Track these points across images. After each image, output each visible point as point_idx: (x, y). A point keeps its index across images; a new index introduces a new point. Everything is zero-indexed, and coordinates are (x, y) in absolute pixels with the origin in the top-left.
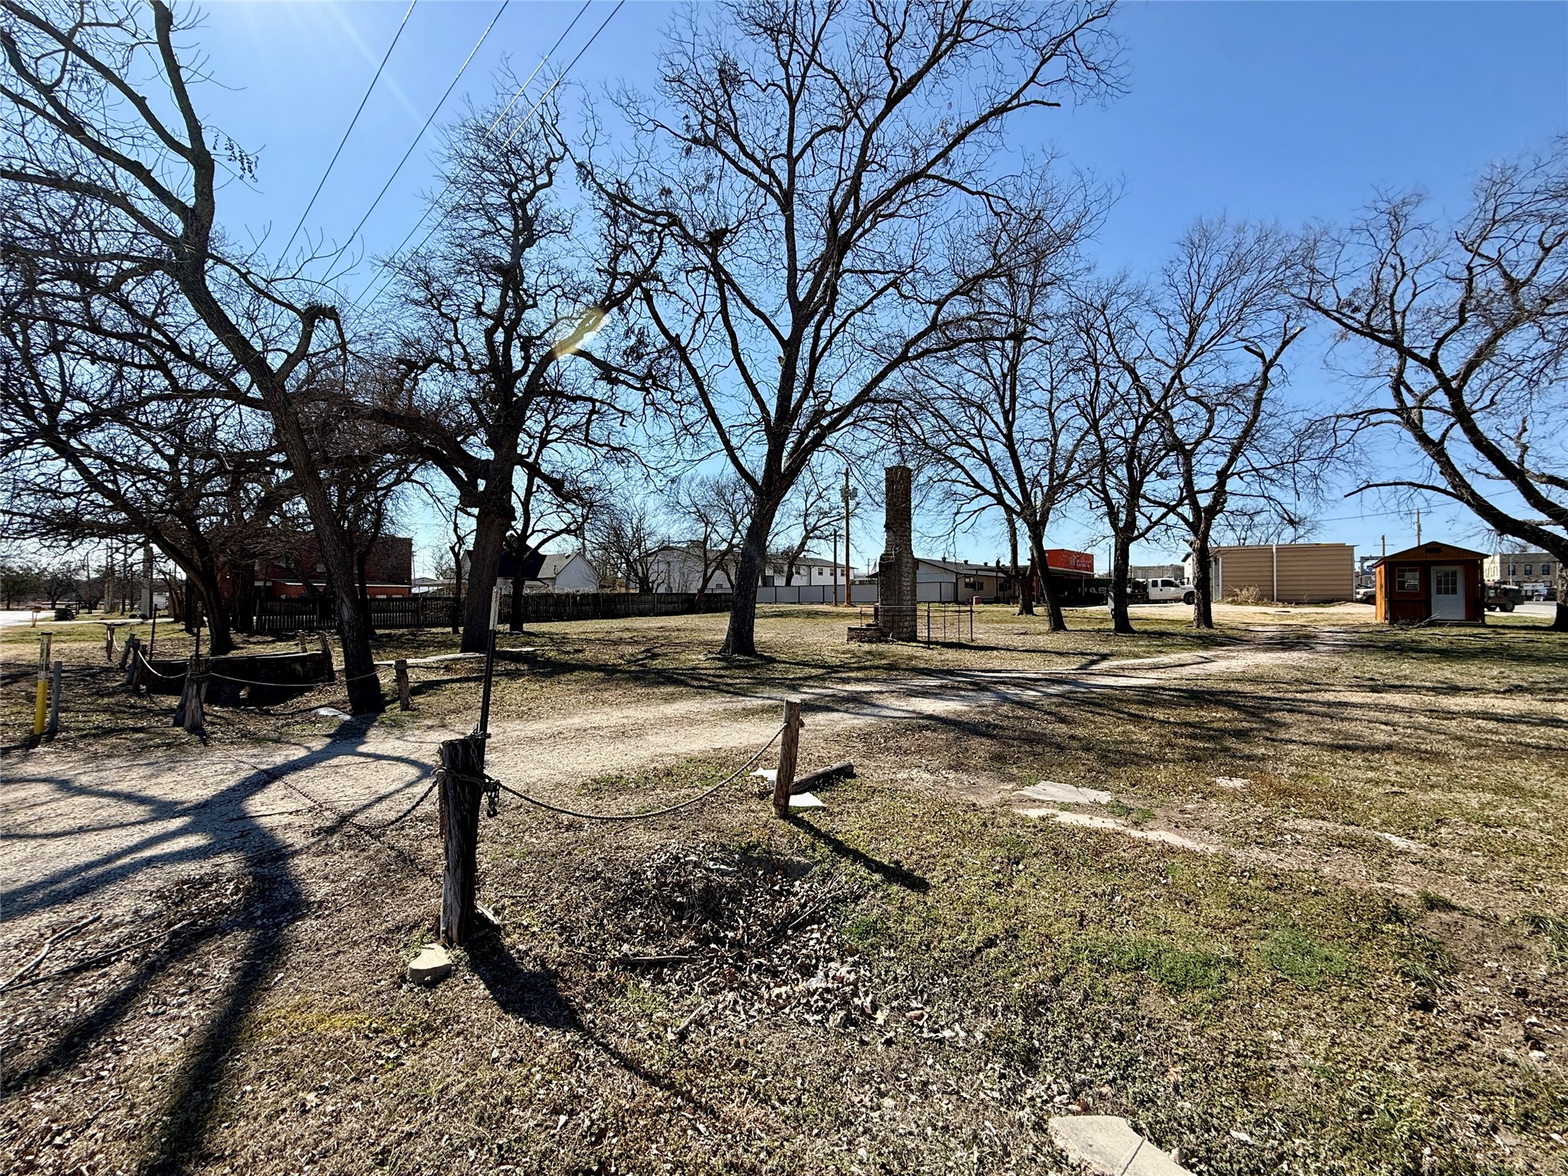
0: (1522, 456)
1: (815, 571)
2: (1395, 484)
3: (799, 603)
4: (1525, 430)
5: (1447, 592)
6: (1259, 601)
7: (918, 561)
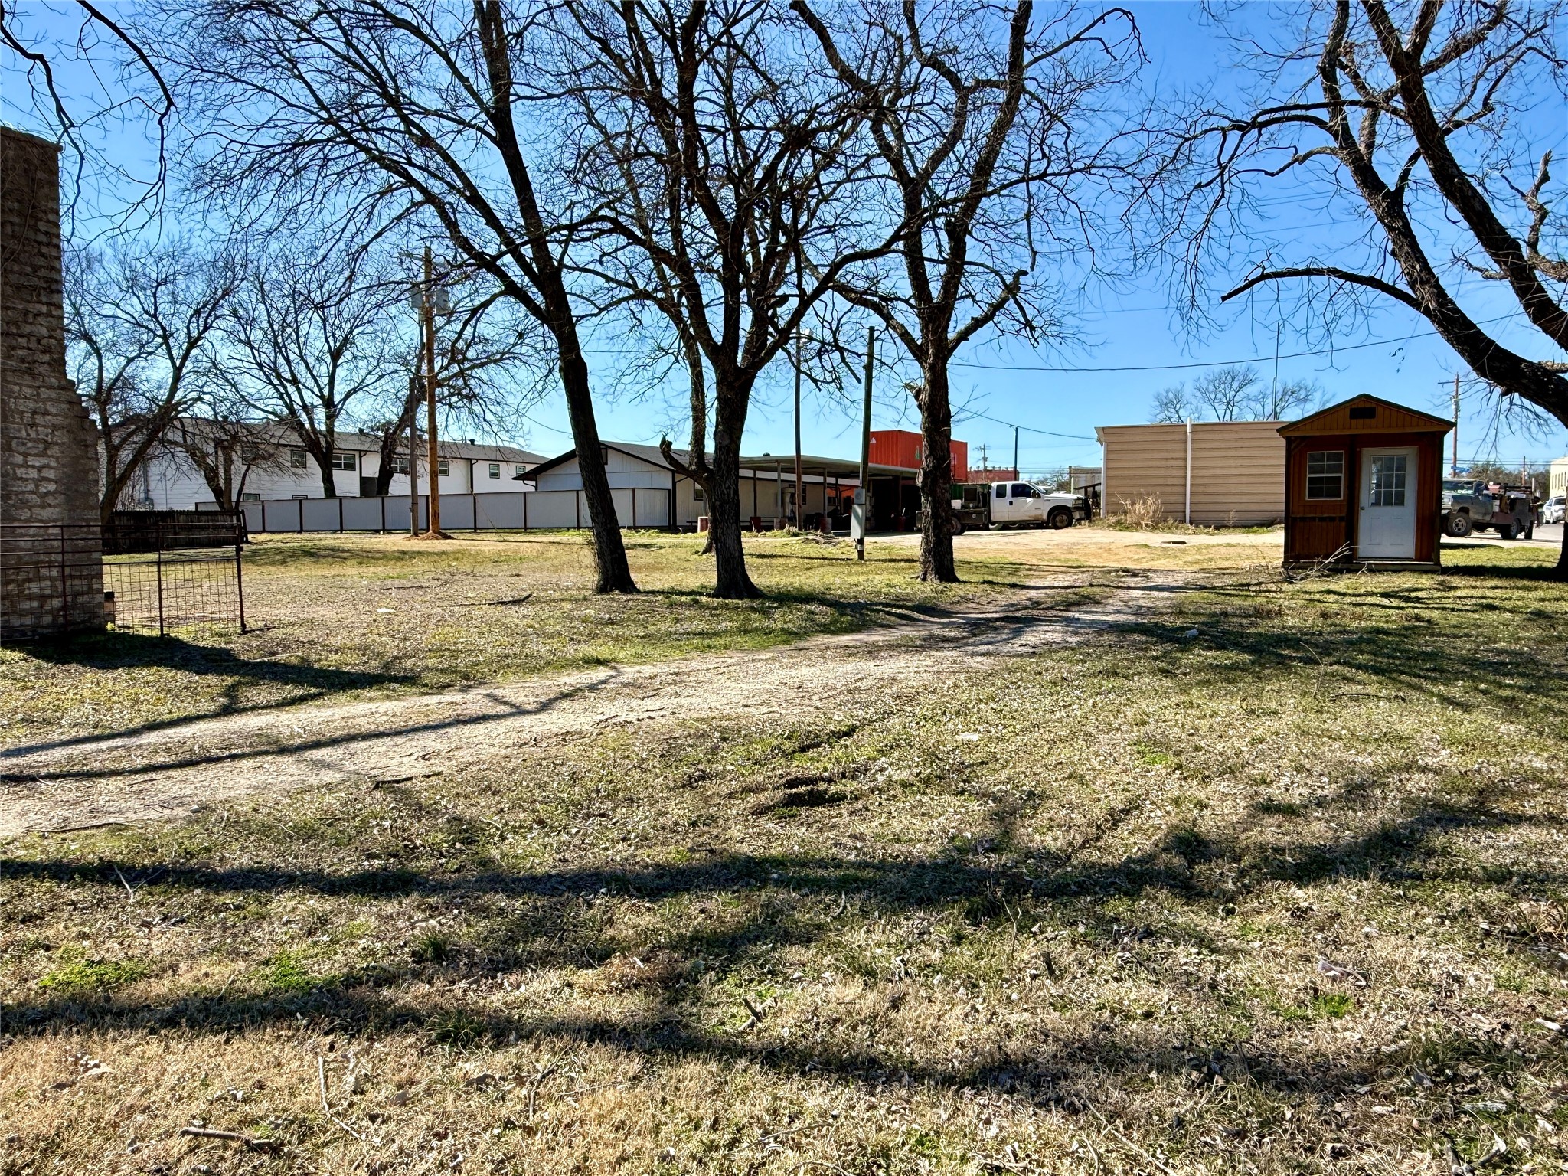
0: (1535, 229)
1: (481, 470)
2: (1308, 272)
3: (385, 530)
4: (1545, 178)
5: (1388, 503)
6: (1157, 523)
7: (607, 447)
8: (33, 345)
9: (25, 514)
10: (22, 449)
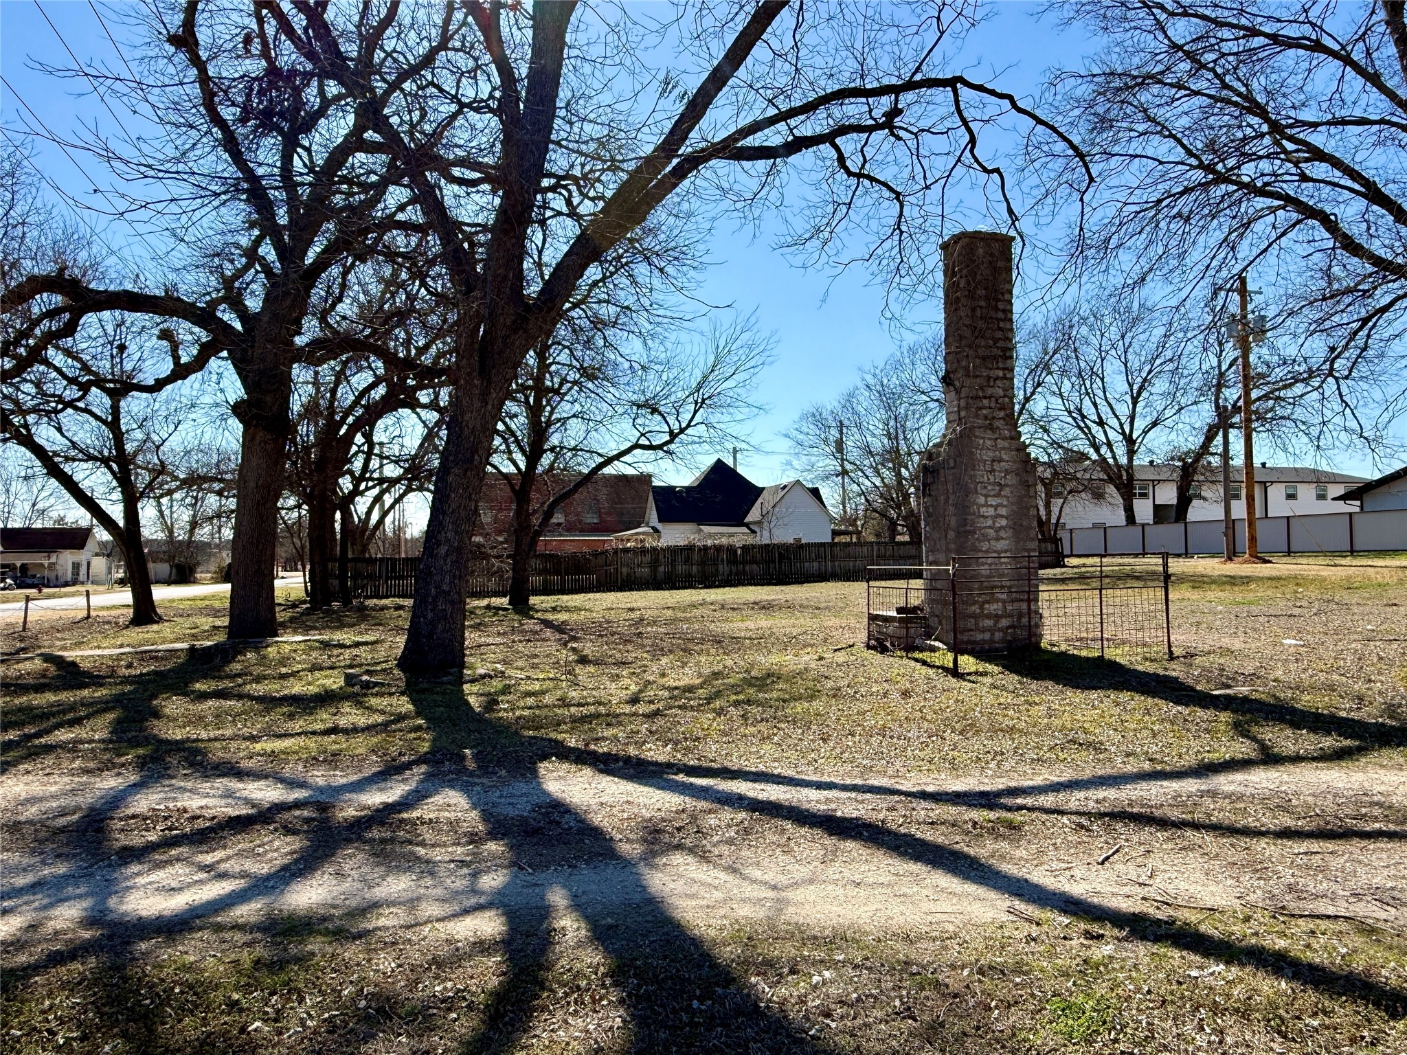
8: (993, 405)
9: (985, 546)
10: (984, 492)
